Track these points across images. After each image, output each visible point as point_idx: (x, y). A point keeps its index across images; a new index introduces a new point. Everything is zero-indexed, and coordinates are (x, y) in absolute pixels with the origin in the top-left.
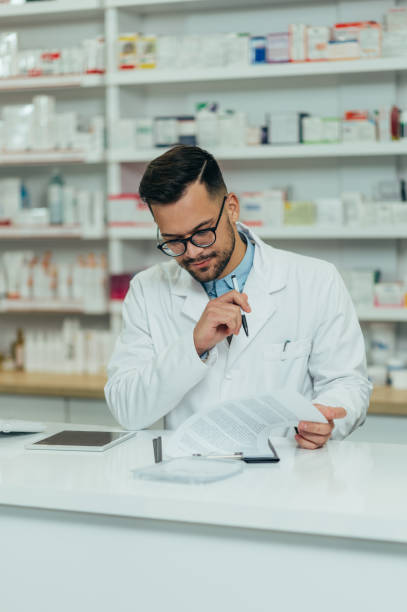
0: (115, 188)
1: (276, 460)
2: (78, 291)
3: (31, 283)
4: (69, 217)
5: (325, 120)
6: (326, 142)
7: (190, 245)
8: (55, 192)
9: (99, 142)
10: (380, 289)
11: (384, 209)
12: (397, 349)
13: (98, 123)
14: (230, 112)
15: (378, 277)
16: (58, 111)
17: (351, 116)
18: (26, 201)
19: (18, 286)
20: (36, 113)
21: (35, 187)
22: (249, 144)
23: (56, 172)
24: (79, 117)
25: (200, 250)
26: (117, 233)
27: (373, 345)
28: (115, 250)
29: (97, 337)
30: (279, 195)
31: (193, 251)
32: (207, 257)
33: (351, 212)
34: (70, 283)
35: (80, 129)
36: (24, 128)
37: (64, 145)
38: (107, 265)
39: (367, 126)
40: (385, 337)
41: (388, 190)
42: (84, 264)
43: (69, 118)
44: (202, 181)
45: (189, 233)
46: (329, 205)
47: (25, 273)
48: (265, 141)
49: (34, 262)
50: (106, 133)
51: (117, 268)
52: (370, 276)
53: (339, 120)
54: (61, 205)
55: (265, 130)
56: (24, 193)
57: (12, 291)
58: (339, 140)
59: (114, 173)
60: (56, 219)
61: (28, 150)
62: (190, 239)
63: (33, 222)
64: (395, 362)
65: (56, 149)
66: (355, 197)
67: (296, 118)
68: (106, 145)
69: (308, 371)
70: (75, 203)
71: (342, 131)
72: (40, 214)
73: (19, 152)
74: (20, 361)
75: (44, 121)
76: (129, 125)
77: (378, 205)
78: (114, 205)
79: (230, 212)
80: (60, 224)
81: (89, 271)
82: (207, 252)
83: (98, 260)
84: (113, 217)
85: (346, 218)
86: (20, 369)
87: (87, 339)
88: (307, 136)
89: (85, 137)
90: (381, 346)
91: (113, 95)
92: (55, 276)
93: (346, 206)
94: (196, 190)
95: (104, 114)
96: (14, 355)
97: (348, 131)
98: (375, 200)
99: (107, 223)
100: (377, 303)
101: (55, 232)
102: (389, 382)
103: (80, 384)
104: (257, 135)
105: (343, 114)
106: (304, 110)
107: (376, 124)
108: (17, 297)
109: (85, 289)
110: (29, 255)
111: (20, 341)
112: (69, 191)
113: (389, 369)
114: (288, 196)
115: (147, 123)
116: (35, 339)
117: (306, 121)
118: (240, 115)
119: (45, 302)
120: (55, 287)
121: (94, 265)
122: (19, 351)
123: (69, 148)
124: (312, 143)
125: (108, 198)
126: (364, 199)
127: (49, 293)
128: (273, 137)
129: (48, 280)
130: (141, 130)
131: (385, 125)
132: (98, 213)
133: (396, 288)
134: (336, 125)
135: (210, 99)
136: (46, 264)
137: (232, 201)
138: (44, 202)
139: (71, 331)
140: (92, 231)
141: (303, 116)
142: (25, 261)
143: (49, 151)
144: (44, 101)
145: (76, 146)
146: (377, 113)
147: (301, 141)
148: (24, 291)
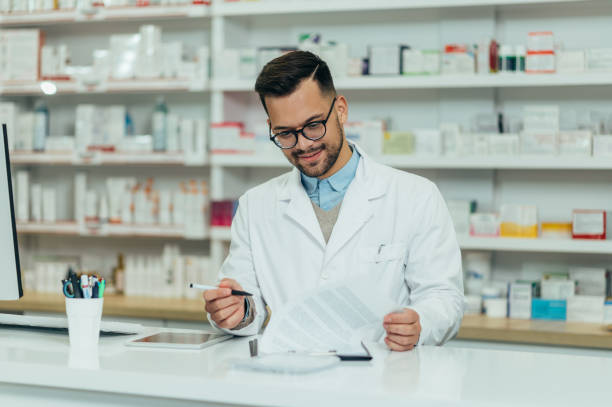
0: (218, 115)
1: (368, 358)
2: (178, 216)
3: (133, 209)
4: (172, 144)
5: (425, 52)
6: (426, 73)
7: (301, 137)
8: (159, 119)
9: (203, 71)
10: (476, 218)
11: (482, 139)
12: (491, 279)
13: (203, 53)
14: (332, 43)
15: (474, 207)
16: (163, 40)
17: (450, 49)
18: (130, 128)
19: (120, 212)
20: (143, 42)
21: (139, 116)
22: (350, 75)
23: (160, 100)
24: (185, 47)
25: (310, 143)
26: (218, 160)
27: (469, 275)
28: (217, 177)
29: (197, 263)
30: (379, 125)
31: (303, 143)
32: (316, 149)
33: (448, 143)
34: (171, 209)
35: (185, 58)
36: (130, 57)
37: (168, 73)
38: (208, 191)
39: (466, 59)
40: (480, 267)
41: (485, 123)
42: (185, 190)
43: (175, 48)
44: (314, 79)
45: (300, 126)
46: (428, 136)
47: (128, 198)
48: (366, 72)
49: (137, 188)
50: (210, 62)
51: (218, 194)
52: (467, 207)
53: (439, 52)
54: (165, 131)
55: (367, 61)
56: (128, 120)
57: (114, 216)
58: (439, 72)
59: (217, 101)
60: (160, 145)
61: (134, 78)
62: (301, 131)
63: (137, 149)
64: (490, 291)
65: (162, 77)
66: (453, 127)
67: (396, 50)
68: (210, 74)
69: (405, 281)
70: (179, 130)
71: (441, 63)
72: (144, 141)
73: (125, 80)
74: (119, 285)
75: (150, 51)
76: (234, 55)
77: (476, 137)
78: (216, 133)
79: (339, 113)
80: (163, 150)
81: (190, 196)
82: (317, 145)
83: (200, 186)
84: (215, 145)
85: (444, 149)
86: (120, 293)
87: (186, 263)
88: (407, 68)
89: (191, 66)
90: (476, 276)
91: (218, 26)
92: (157, 201)
93: (444, 136)
94: (309, 86)
95: (209, 43)
96: (114, 280)
97: (447, 63)
98: (472, 131)
99: (209, 150)
100: (472, 233)
101: (158, 158)
102: (483, 311)
103: (178, 307)
104: (359, 66)
105: (443, 47)
106: (405, 42)
107: (475, 57)
108: (119, 222)
109: (186, 215)
110: (132, 182)
111: (121, 266)
112: (172, 119)
113: (484, 297)
114: (387, 126)
115: (251, 53)
116: (136, 264)
117: (406, 54)
118: (342, 47)
119: (146, 227)
120: (156, 212)
121: (195, 191)
122: (120, 275)
123: (174, 77)
124: (411, 74)
125: (210, 125)
126: (461, 130)
127: (150, 220)
128: (373, 69)
129: (151, 205)
130: (245, 60)
131: (484, 58)
132: (201, 141)
133: (492, 218)
134: (435, 57)
135: (313, 32)
136: (148, 190)
137: (341, 103)
138: (148, 130)
139: (171, 257)
140: (195, 158)
141: (403, 48)
142: (127, 187)
143: (154, 79)
144: (150, 30)
145: (181, 74)
146: (476, 47)
147: (401, 72)
148: (126, 216)
